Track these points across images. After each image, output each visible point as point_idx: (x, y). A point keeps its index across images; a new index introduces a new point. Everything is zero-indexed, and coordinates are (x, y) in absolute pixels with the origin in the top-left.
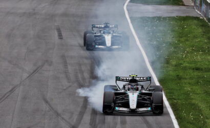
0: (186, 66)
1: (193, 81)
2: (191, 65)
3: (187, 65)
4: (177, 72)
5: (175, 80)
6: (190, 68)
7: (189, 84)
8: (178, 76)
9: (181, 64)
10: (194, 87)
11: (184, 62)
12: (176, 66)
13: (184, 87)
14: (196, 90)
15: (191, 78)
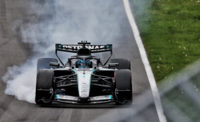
0: (184, 13)
1: (192, 36)
2: (192, 12)
3: (186, 11)
4: (170, 22)
5: (166, 34)
6: (190, 16)
7: (186, 40)
8: (170, 28)
9: (177, 10)
10: (192, 45)
11: (183, 7)
12: (169, 13)
13: (178, 45)
14: (195, 50)
15: (190, 32)
